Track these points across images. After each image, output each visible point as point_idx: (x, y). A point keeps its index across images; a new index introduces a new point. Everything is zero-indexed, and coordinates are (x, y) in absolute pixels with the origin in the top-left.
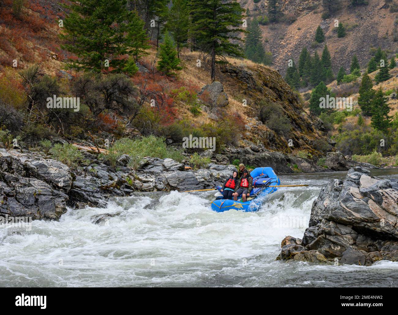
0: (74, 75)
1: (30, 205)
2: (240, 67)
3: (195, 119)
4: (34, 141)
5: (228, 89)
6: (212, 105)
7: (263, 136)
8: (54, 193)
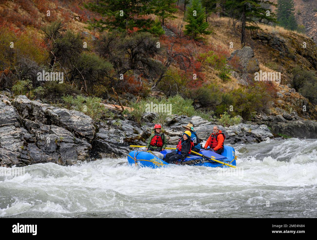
0: (97, 37)
1: (51, 152)
2: (272, 34)
3: (224, 85)
4: (55, 98)
5: (259, 57)
6: (241, 71)
7: (296, 104)
8: (77, 141)
